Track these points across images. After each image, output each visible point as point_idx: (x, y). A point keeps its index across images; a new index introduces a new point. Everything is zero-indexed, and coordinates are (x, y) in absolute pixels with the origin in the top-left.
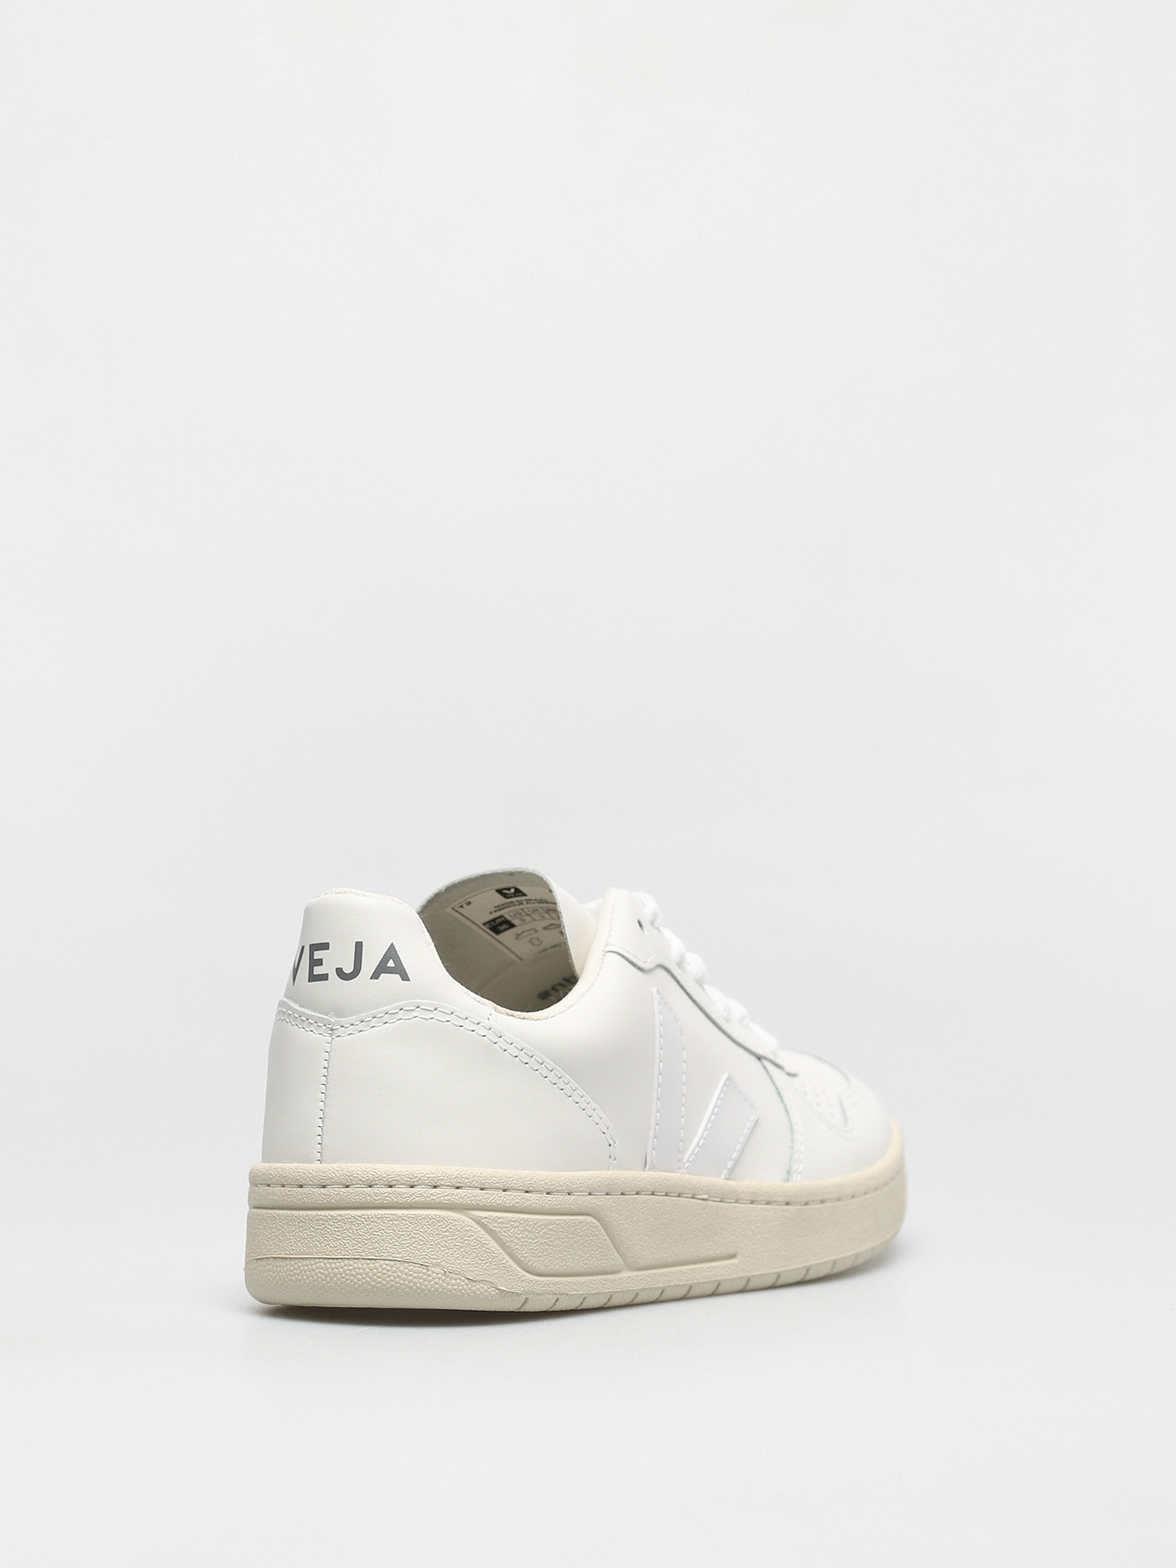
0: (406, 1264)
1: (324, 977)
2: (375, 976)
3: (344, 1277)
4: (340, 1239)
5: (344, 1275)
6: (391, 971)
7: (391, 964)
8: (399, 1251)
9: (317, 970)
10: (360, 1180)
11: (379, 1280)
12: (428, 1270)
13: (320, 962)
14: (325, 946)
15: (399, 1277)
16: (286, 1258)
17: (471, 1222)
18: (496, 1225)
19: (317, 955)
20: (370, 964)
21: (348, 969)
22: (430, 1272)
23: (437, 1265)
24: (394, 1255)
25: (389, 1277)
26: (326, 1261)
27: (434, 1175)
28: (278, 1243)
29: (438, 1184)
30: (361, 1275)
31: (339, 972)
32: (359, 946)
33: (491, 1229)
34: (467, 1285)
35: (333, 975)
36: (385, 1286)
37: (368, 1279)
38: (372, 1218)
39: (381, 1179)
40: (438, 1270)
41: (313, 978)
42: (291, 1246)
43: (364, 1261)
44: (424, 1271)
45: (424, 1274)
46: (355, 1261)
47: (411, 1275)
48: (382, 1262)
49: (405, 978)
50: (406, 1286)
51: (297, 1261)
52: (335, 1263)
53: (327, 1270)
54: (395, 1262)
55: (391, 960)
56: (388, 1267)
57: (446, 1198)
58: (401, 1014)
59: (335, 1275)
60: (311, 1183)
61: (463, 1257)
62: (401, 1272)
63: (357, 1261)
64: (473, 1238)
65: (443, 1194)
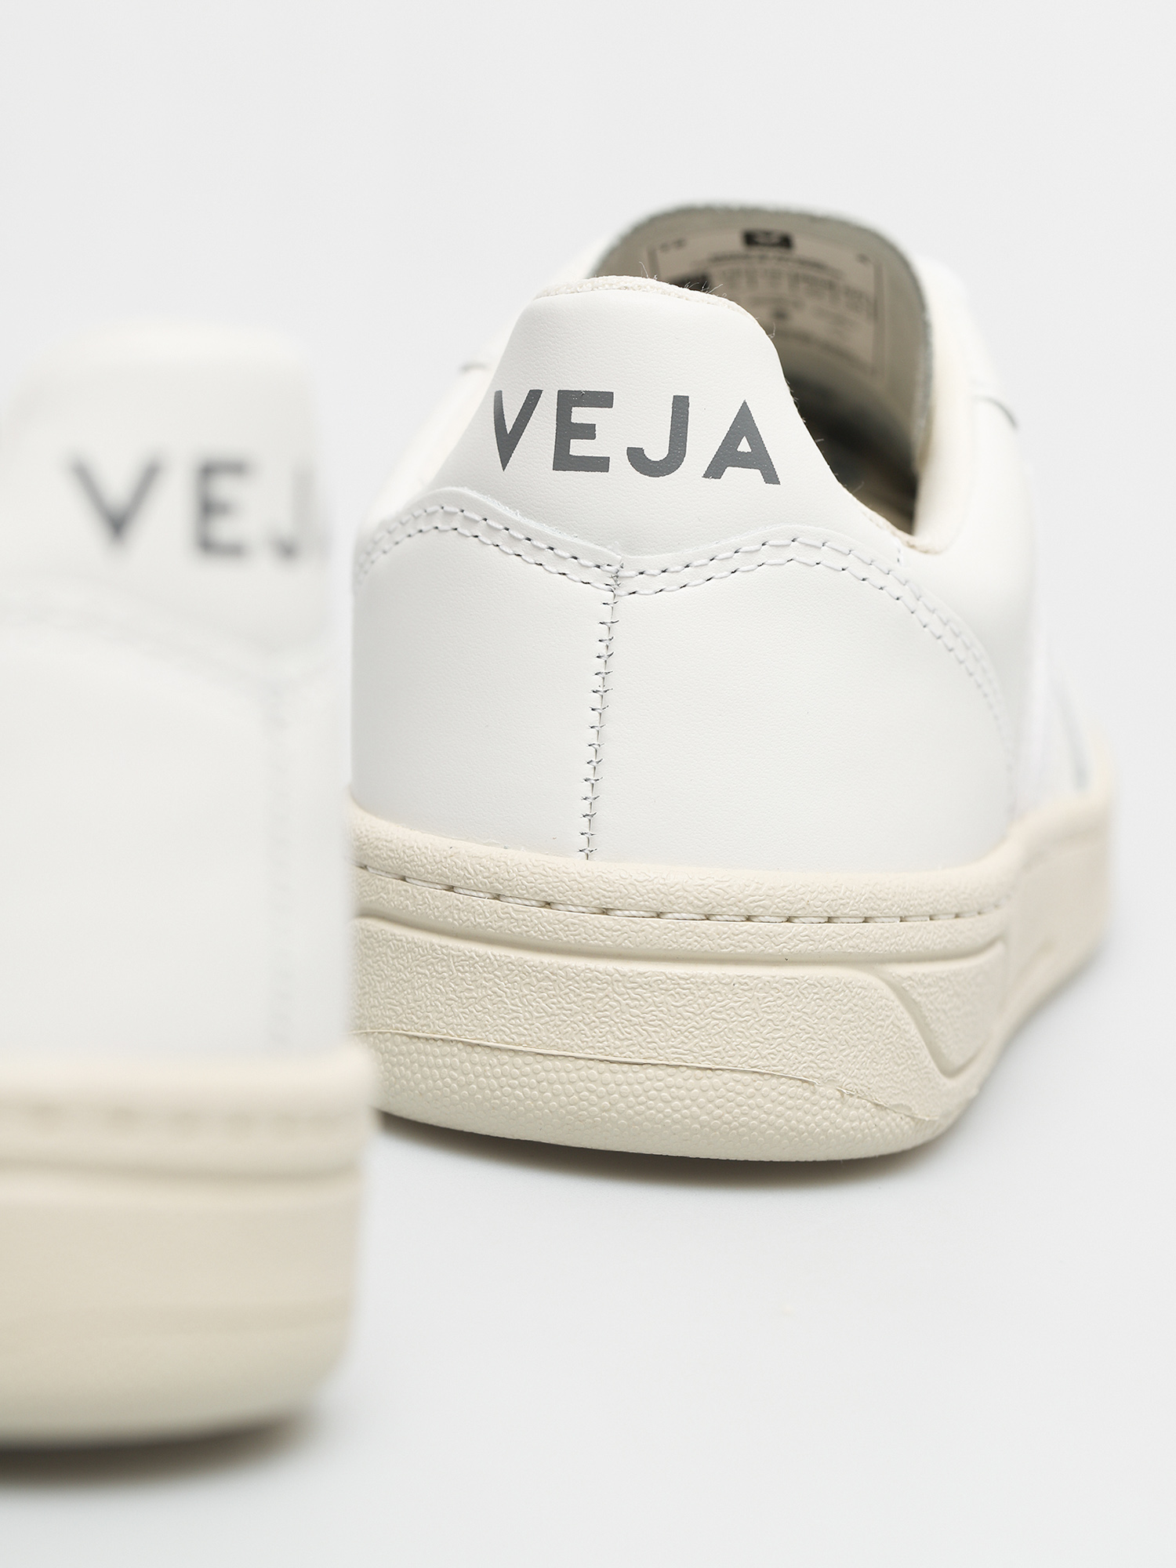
0: (774, 1081)
1: (600, 464)
2: (715, 471)
3: (642, 1104)
4: (639, 1024)
5: (643, 1098)
6: (744, 461)
7: (744, 446)
8: (765, 1053)
9: (579, 448)
10: (691, 903)
11: (719, 1111)
12: (814, 1093)
13: (588, 432)
14: (604, 400)
15: (759, 1107)
16: (499, 1049)
17: (887, 991)
18: (921, 990)
19: (580, 415)
20: (704, 443)
21: (658, 451)
22: (817, 1097)
23: (831, 1080)
24: (753, 1063)
25: (739, 1106)
26: (602, 1065)
27: (833, 896)
28: (480, 1015)
29: (838, 914)
30: (682, 1100)
31: (636, 457)
32: (681, 406)
33: (913, 1000)
34: (873, 1117)
35: (620, 463)
36: (729, 1124)
37: (694, 1109)
38: (712, 983)
39: (735, 904)
40: (830, 1091)
41: (564, 461)
42: (516, 1026)
43: (689, 1072)
44: (807, 1094)
45: (806, 1099)
46: (670, 1070)
47: (782, 1104)
48: (727, 1075)
49: (771, 477)
50: (770, 1125)
51: (530, 1059)
52: (624, 1072)
53: (606, 1085)
54: (754, 1076)
55: (744, 439)
56: (739, 1087)
57: (851, 943)
58: (765, 554)
59: (623, 1096)
60: (577, 902)
61: (873, 1061)
62: (764, 1096)
63: (674, 1070)
64: (888, 1022)
65: (845, 935)
